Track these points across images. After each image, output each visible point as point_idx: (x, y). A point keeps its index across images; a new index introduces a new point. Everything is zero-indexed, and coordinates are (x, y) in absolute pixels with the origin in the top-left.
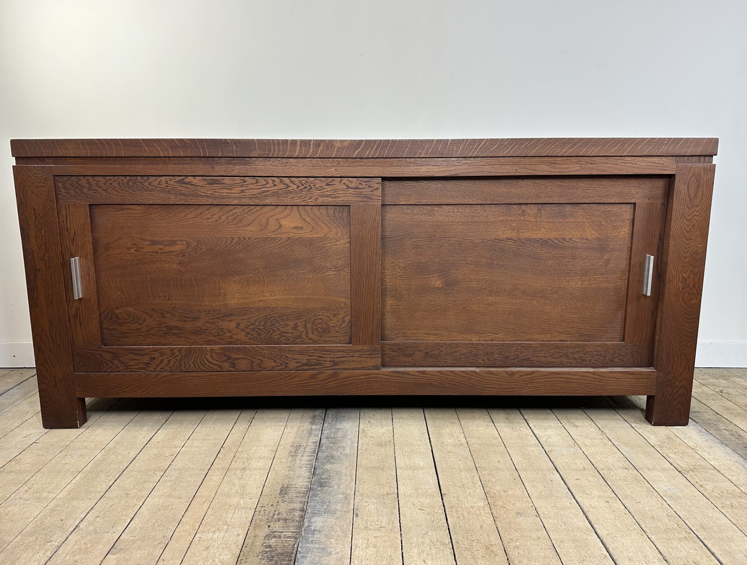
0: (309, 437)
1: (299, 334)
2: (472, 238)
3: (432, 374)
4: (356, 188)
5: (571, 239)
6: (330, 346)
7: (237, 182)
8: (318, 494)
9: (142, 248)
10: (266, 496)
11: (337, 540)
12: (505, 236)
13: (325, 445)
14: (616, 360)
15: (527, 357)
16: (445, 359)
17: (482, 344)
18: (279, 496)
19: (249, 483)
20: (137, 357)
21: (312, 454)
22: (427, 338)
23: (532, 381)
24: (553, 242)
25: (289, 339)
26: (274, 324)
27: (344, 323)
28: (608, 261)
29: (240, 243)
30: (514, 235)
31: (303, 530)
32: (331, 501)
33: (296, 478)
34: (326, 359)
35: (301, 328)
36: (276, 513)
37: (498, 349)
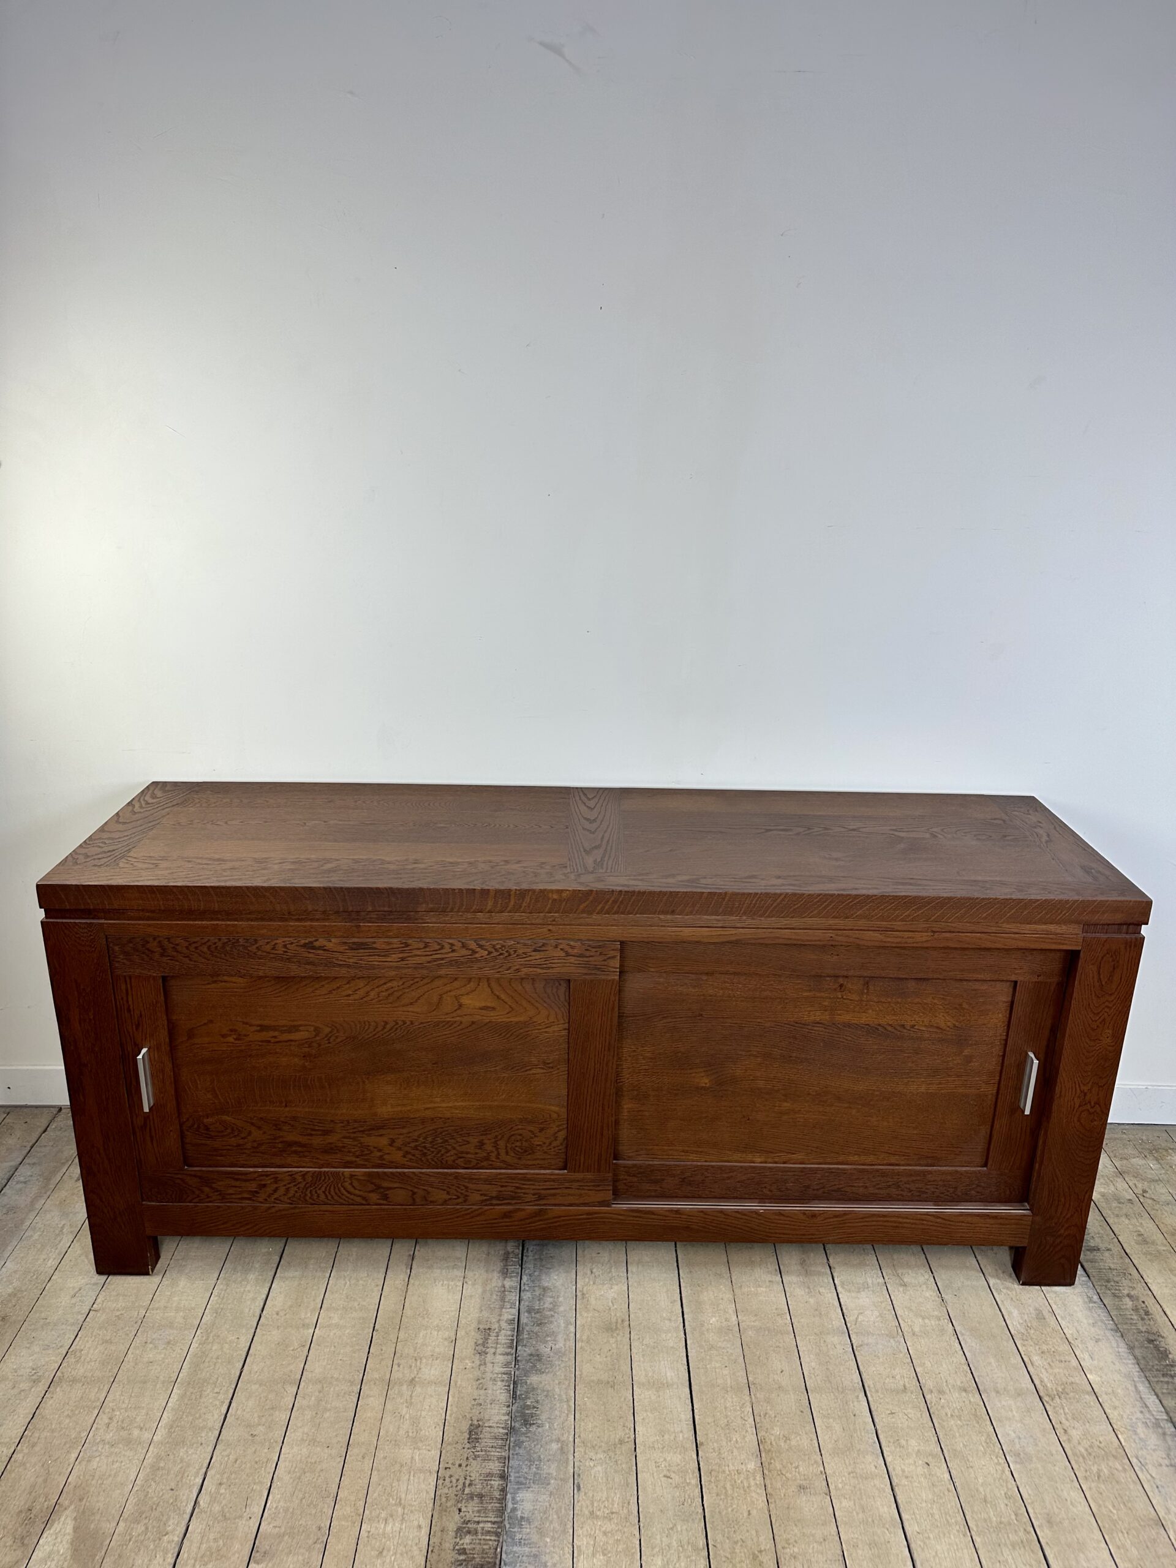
0: (502, 1307)
1: (485, 1155)
2: (759, 1020)
3: (690, 1214)
4: (581, 956)
5: (913, 1026)
6: (534, 1174)
7: (395, 946)
8: (523, 1442)
9: (245, 1035)
10: (449, 1444)
11: (553, 1539)
12: (812, 1018)
13: (527, 1328)
14: (973, 1192)
15: (837, 1186)
16: (711, 1188)
17: (770, 1168)
18: (468, 1445)
19: (424, 1414)
20: (238, 1183)
21: (510, 1350)
22: (684, 1157)
23: (841, 1226)
24: (886, 1029)
25: (470, 1161)
26: (447, 1141)
27: (556, 1140)
28: (969, 1059)
29: (397, 1029)
30: (826, 1017)
31: (507, 1518)
32: (542, 1457)
33: (489, 1406)
34: (527, 1191)
35: (489, 1147)
36: (467, 1482)
37: (794, 1175)
